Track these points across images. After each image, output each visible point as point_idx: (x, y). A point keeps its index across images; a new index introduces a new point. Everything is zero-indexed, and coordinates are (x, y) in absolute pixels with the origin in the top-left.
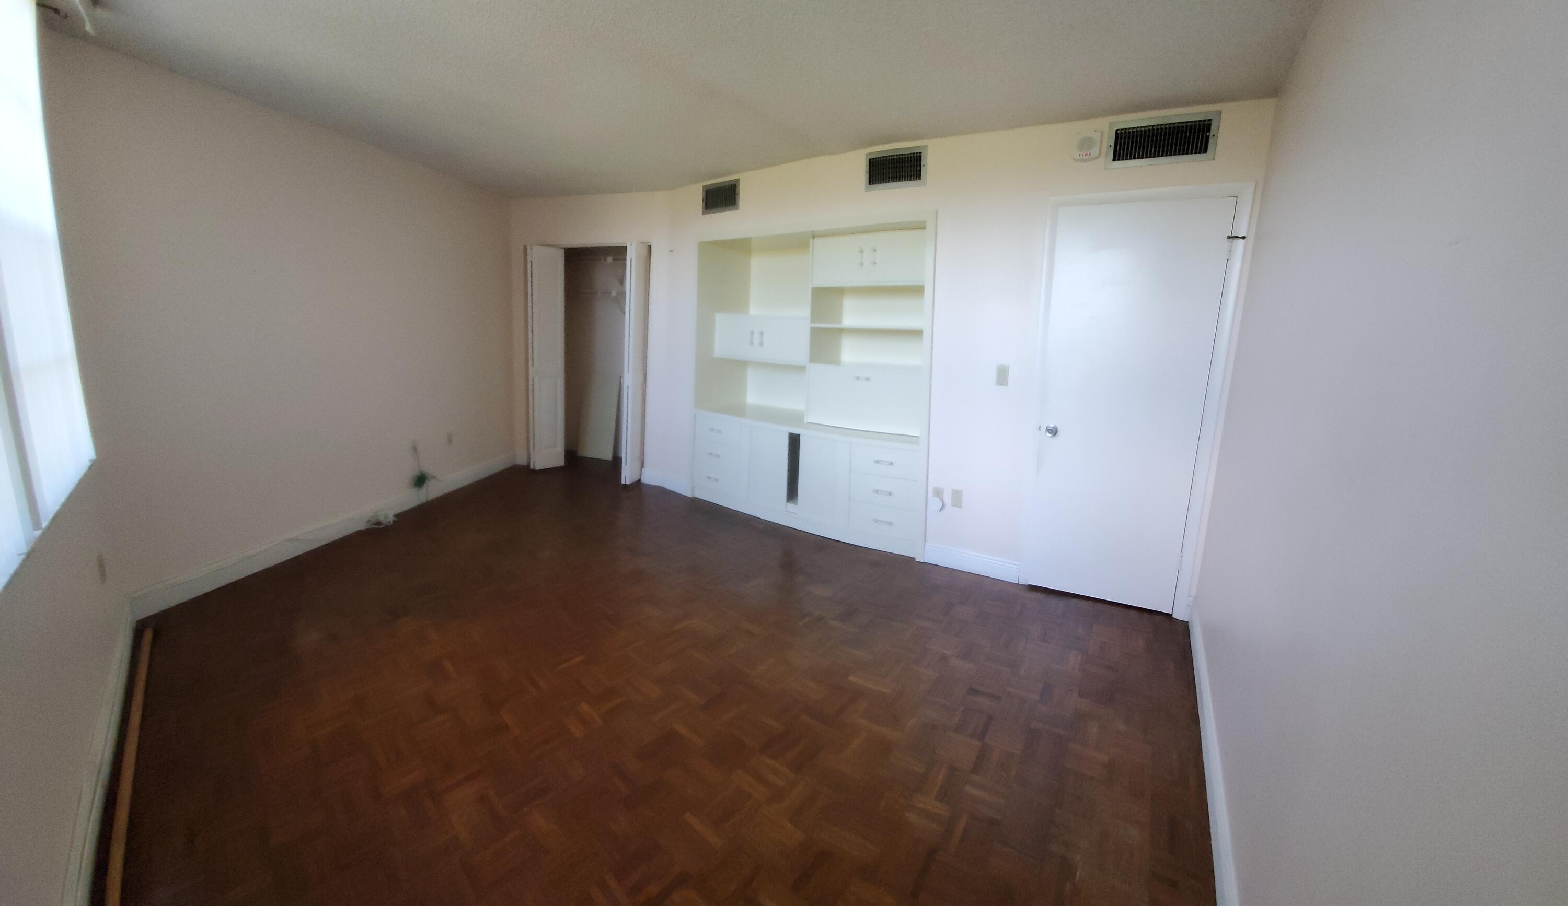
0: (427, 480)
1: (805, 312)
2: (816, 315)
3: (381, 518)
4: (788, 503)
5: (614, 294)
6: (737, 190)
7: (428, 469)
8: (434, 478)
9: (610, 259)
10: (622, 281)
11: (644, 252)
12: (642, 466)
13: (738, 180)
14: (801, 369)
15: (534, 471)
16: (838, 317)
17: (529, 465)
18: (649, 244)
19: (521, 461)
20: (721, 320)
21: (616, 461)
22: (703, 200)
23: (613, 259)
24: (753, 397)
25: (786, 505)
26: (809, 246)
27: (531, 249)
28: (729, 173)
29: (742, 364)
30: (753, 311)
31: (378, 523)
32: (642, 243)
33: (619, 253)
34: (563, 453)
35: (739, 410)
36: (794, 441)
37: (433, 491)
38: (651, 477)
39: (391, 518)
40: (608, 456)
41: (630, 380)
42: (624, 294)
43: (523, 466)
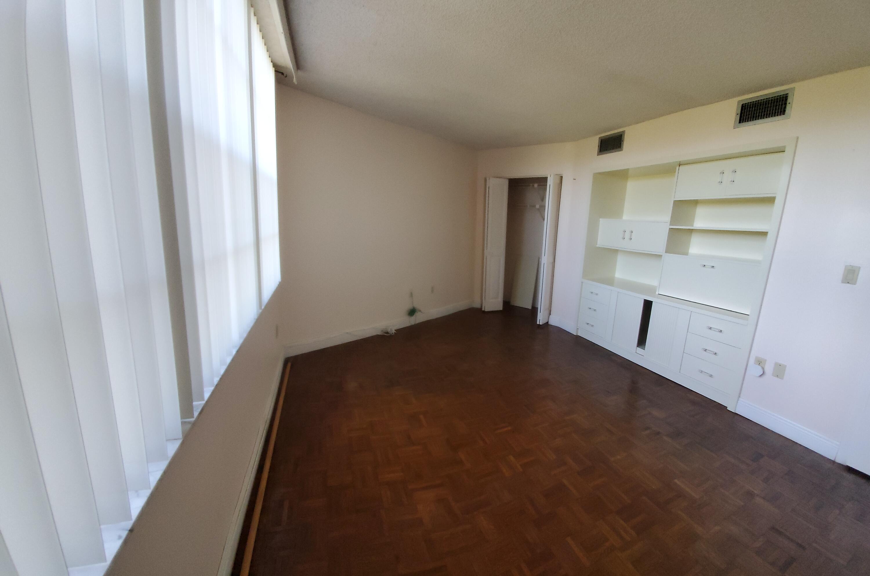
0: (416, 313)
1: (667, 218)
2: (674, 219)
3: (389, 330)
4: (637, 348)
5: (538, 206)
6: (622, 138)
7: (417, 306)
8: (420, 311)
9: (536, 185)
10: (543, 199)
11: (558, 181)
12: (550, 314)
13: (624, 132)
14: (660, 256)
15: (484, 312)
16: (691, 221)
17: (481, 308)
18: (561, 176)
19: (477, 305)
20: (603, 223)
21: (534, 311)
22: (599, 146)
23: (538, 185)
24: (619, 274)
25: (636, 349)
26: (675, 172)
27: (489, 179)
28: (620, 127)
29: (615, 251)
30: (625, 217)
31: (387, 333)
32: (556, 175)
33: (542, 181)
34: (502, 301)
35: (610, 281)
36: (648, 305)
37: (419, 318)
38: (554, 321)
39: (394, 331)
40: (530, 307)
41: (545, 260)
42: (544, 207)
43: (477, 308)
